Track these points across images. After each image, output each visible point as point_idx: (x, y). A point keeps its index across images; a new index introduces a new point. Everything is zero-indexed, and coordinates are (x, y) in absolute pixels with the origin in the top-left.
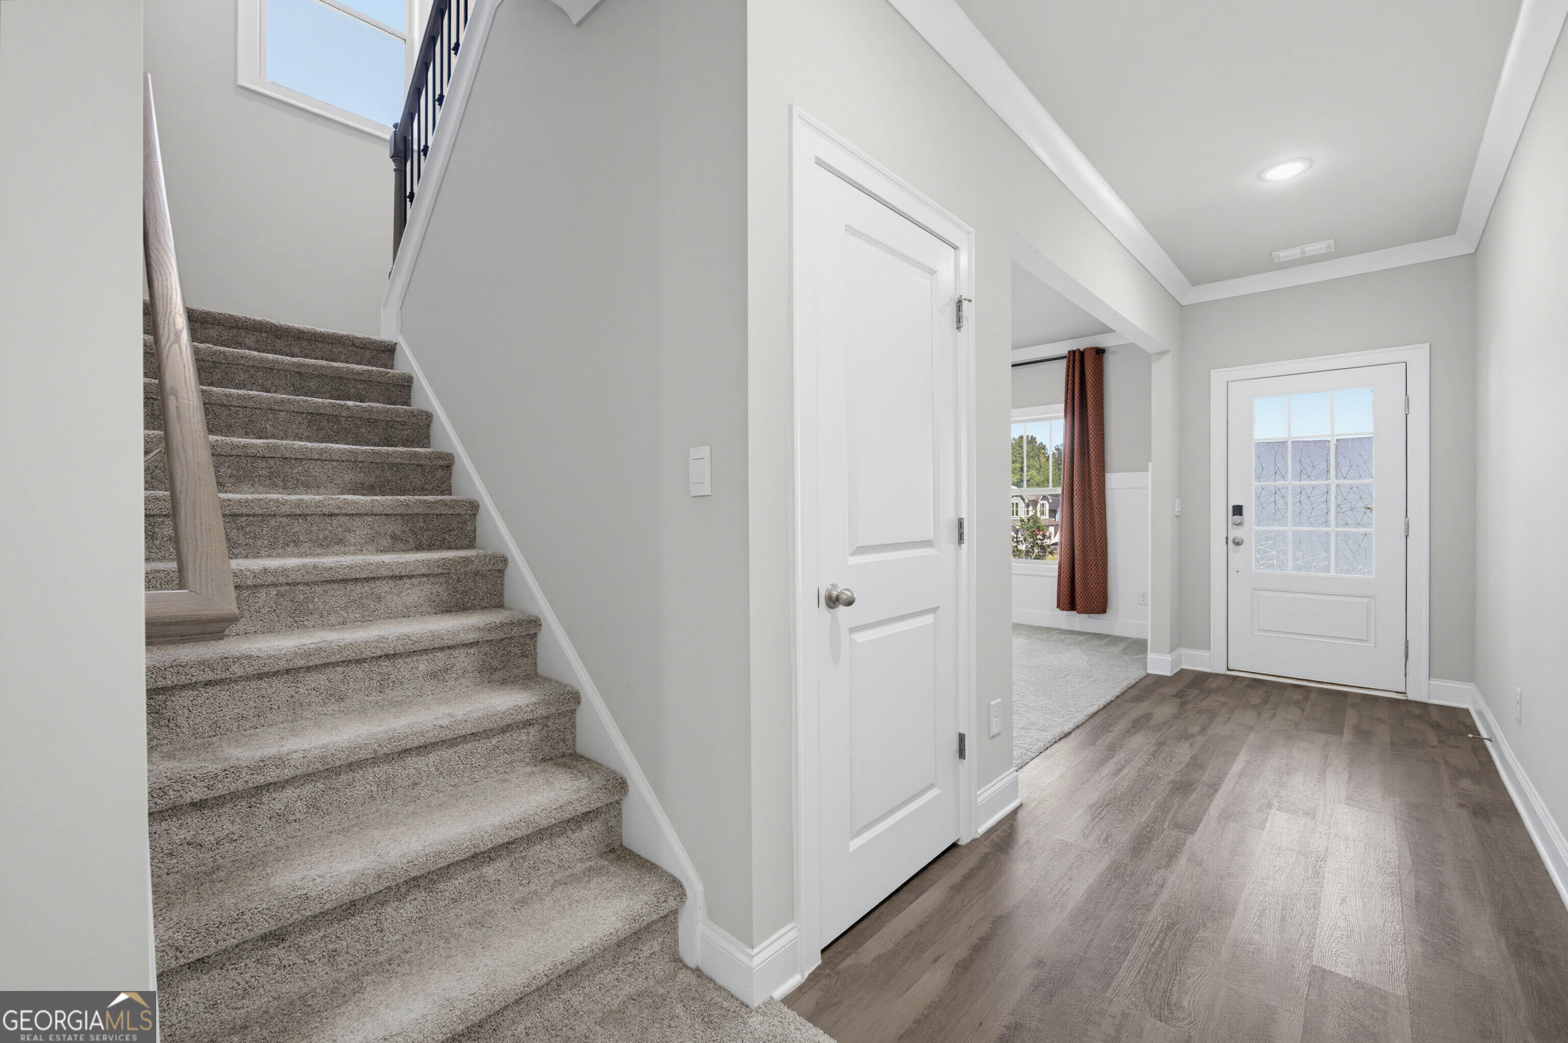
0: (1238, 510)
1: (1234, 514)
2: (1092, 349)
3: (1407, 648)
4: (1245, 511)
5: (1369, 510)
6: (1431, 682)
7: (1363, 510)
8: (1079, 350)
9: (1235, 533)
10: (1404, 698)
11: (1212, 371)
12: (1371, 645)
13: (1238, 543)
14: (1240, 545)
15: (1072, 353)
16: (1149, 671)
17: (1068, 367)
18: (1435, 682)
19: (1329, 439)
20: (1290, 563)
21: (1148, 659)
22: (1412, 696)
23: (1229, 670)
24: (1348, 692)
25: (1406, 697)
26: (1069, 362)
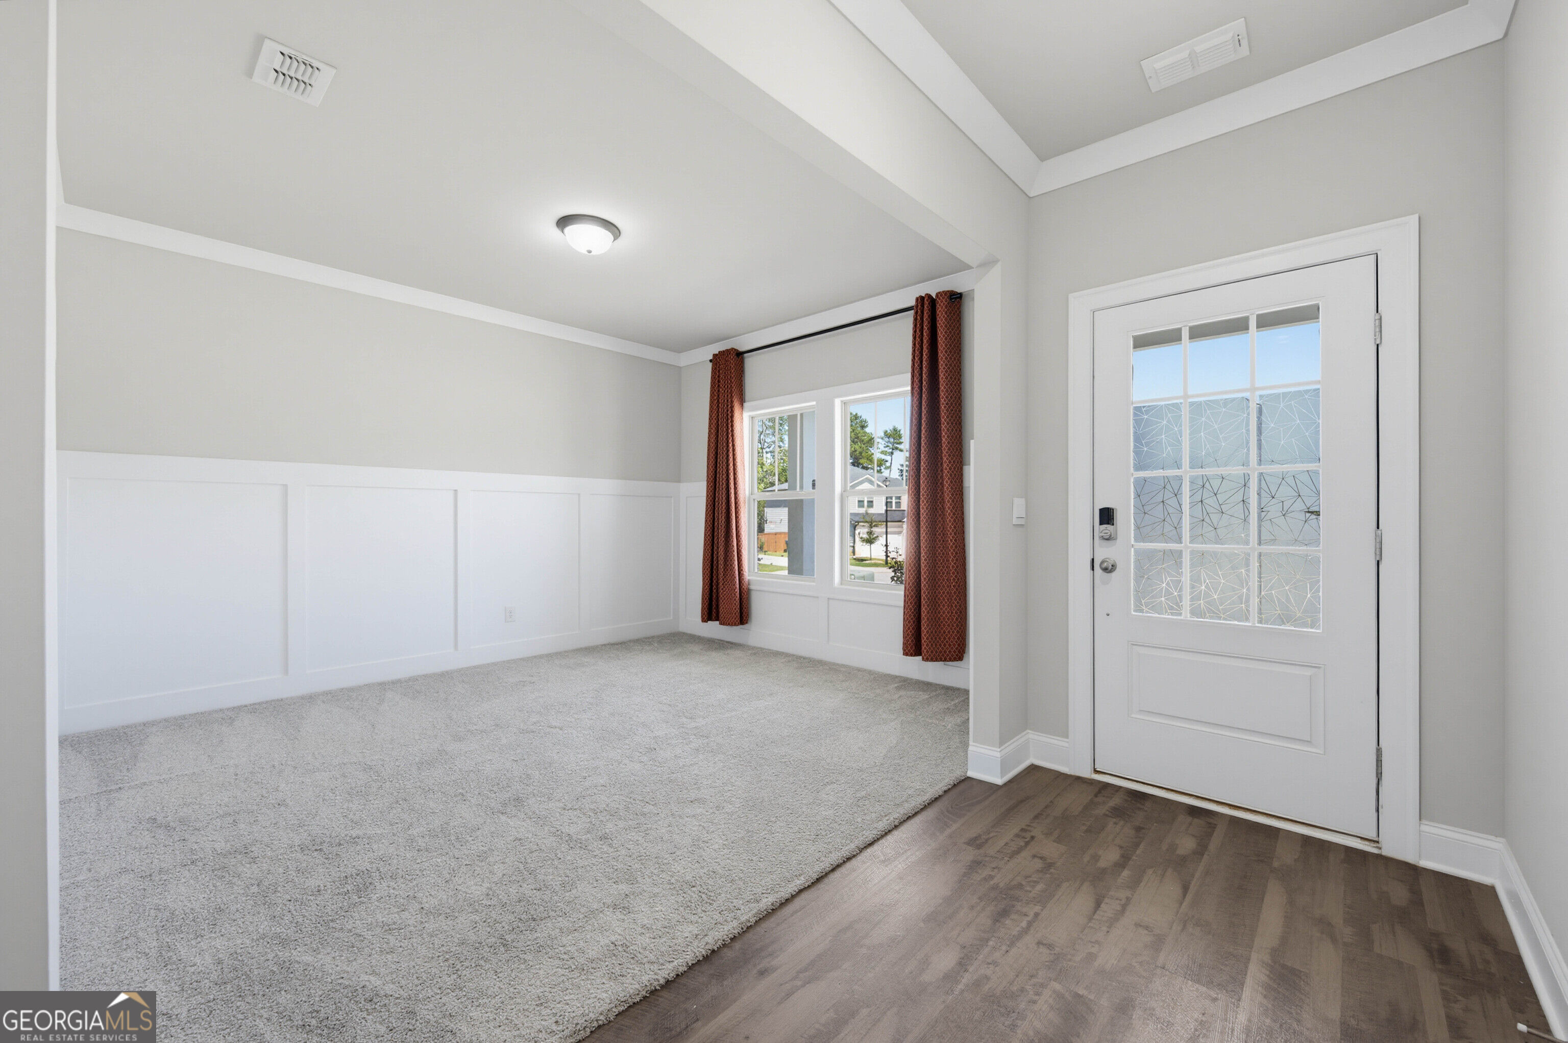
0: (1107, 516)
1: (1101, 523)
2: (945, 293)
3: (1379, 762)
4: (1119, 517)
5: (1313, 517)
6: (1424, 828)
7: (1302, 516)
8: (929, 296)
9: (1104, 553)
10: (1375, 851)
11: (1071, 296)
12: (1318, 751)
13: (1109, 569)
14: (1111, 571)
15: (921, 300)
16: (970, 774)
17: (915, 319)
18: (1429, 828)
19: (1246, 395)
20: (1186, 602)
21: (969, 752)
22: (1390, 849)
23: (1096, 772)
24: (1278, 830)
25: (1380, 848)
26: (916, 313)
